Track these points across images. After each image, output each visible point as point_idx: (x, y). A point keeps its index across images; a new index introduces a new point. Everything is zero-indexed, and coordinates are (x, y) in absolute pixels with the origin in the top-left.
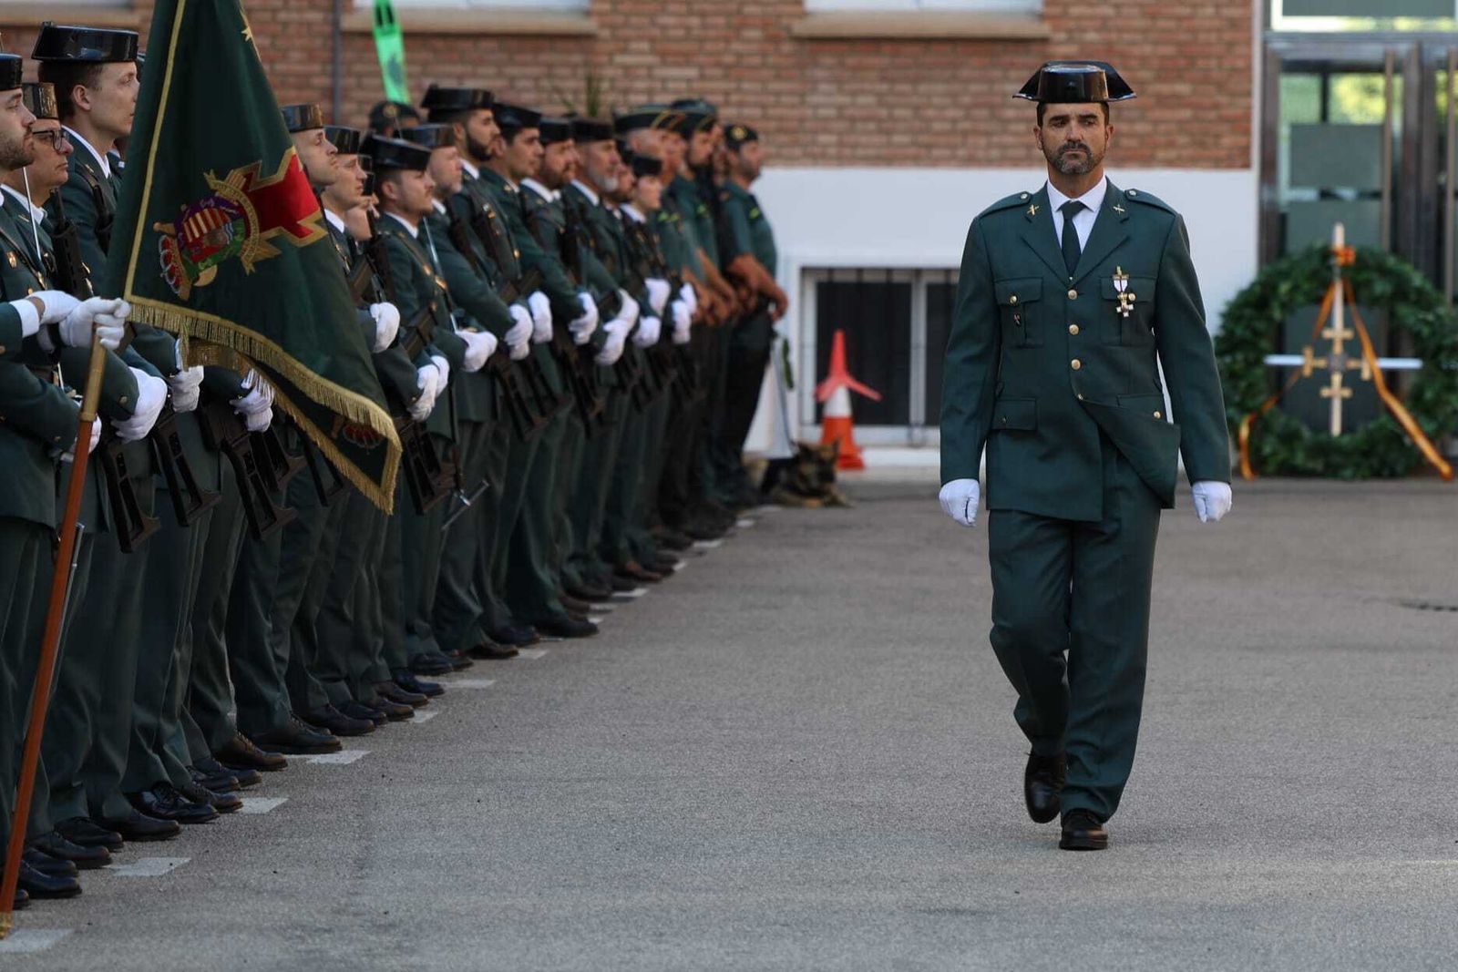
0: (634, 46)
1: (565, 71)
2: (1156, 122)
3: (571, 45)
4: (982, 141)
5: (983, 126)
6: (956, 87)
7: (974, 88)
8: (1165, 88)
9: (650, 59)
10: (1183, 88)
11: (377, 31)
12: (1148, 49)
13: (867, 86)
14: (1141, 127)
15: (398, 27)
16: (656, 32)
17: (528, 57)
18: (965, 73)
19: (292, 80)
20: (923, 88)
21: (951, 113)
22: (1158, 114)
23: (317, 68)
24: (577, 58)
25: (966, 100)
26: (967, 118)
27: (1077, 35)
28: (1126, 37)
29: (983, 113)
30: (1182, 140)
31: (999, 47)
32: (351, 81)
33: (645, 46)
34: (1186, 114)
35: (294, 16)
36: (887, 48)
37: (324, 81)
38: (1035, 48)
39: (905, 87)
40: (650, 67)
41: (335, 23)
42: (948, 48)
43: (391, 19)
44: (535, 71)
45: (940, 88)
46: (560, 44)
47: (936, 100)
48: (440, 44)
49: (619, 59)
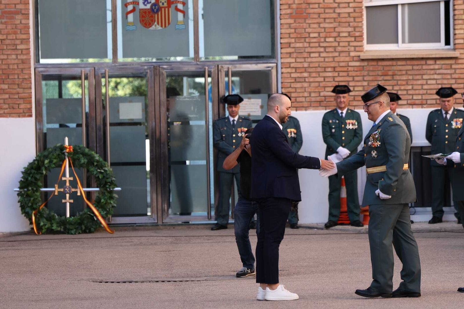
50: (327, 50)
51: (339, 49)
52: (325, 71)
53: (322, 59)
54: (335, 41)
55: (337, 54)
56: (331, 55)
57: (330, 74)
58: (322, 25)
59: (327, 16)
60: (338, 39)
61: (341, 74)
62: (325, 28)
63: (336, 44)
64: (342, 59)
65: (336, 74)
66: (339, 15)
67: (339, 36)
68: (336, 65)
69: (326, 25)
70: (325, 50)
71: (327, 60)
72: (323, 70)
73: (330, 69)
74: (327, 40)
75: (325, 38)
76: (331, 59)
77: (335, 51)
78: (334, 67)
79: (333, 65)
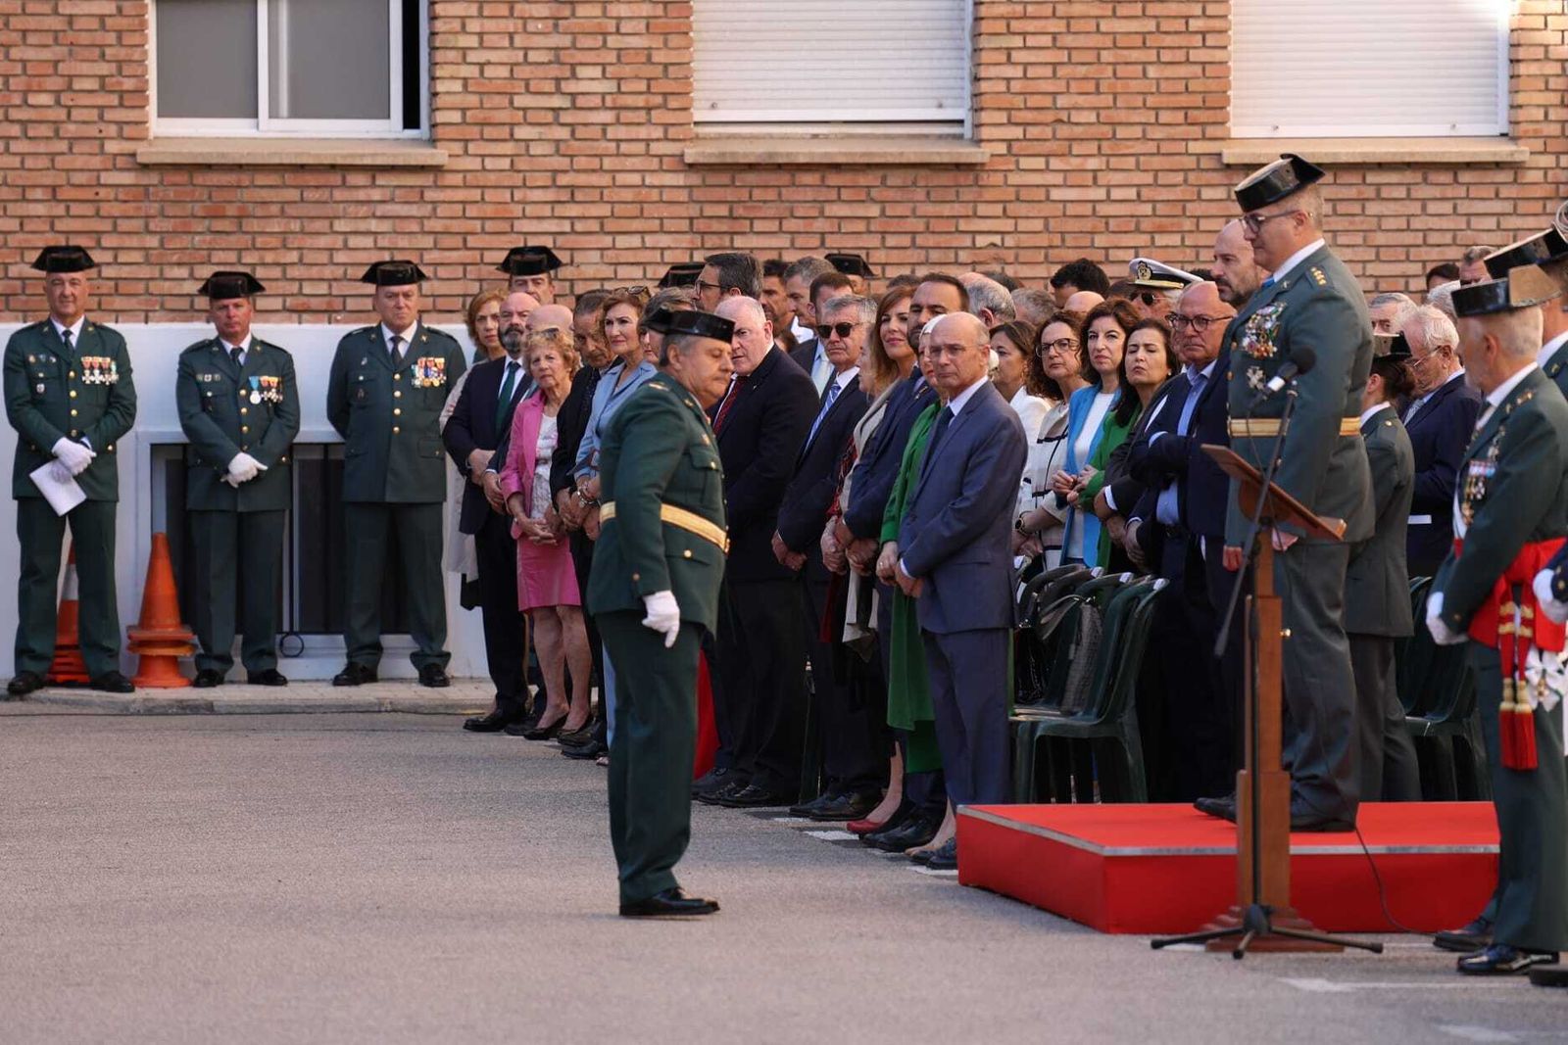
50: (31, 134)
51: (71, 129)
52: (24, 199)
53: (16, 162)
54: (58, 103)
55: (63, 146)
56: (42, 148)
57: (40, 209)
58: (15, 53)
59: (31, 23)
60: (65, 99)
61: (75, 209)
62: (24, 62)
63: (62, 114)
64: (79, 162)
65: (60, 210)
66: (70, 23)
67: (70, 88)
68: (61, 179)
69: (30, 54)
70: (25, 132)
71: (29, 163)
72: (16, 194)
73: (39, 194)
74: (32, 99)
75: (25, 93)
76: (44, 162)
77: (57, 136)
78: (54, 188)
79: (49, 179)
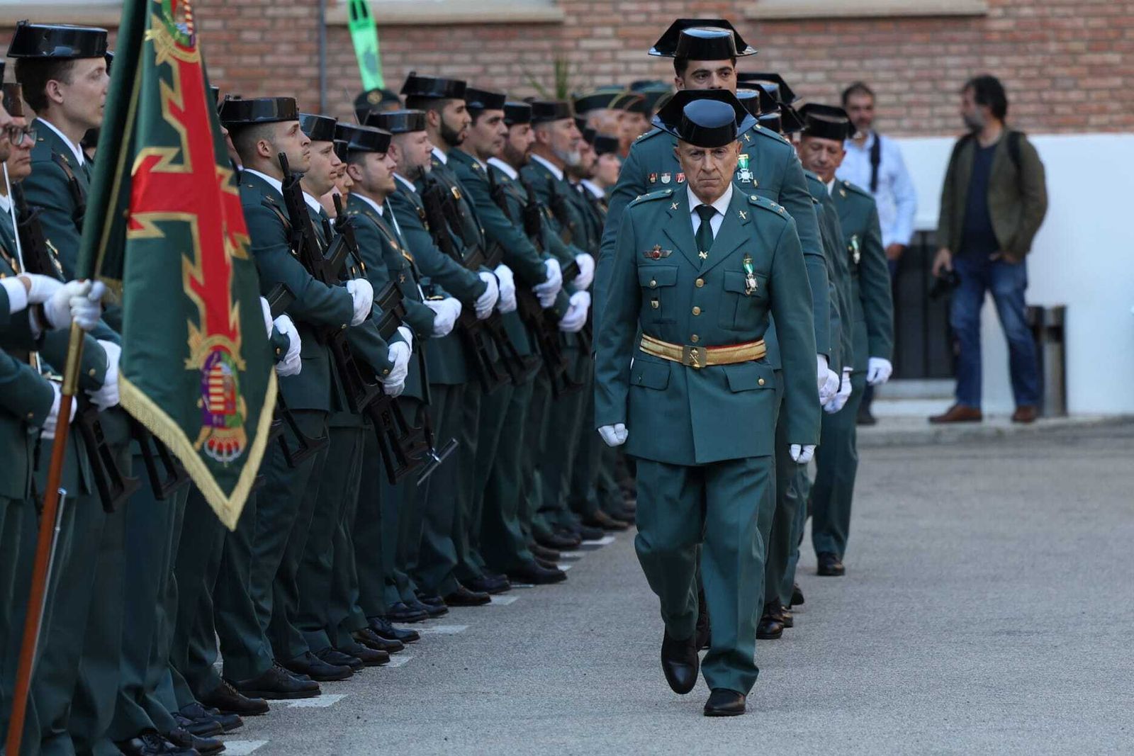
0: (599, 31)
1: (534, 57)
2: (1088, 90)
3: (540, 32)
4: (926, 112)
5: (926, 98)
6: (900, 62)
7: (917, 62)
8: (1096, 58)
9: (614, 44)
10: (1114, 58)
11: (353, 25)
12: (1080, 22)
13: (817, 64)
14: (1074, 95)
15: (372, 20)
16: (618, 18)
17: (500, 44)
18: (908, 48)
19: (282, 71)
20: (868, 63)
21: (895, 87)
22: (1091, 82)
23: (304, 59)
24: (546, 44)
25: (910, 74)
26: (911, 90)
27: (1013, 11)
28: (1059, 11)
29: (926, 86)
30: (1115, 106)
31: (939, 24)
32: (336, 71)
33: (608, 31)
34: (1117, 81)
35: (281, 11)
36: (834, 27)
37: (313, 71)
38: (974, 24)
39: (853, 64)
40: (613, 51)
41: (320, 17)
42: (891, 25)
43: (365, 13)
44: (509, 57)
45: (885, 63)
46: (529, 32)
47: (882, 75)
48: (418, 34)
49: (586, 44)
